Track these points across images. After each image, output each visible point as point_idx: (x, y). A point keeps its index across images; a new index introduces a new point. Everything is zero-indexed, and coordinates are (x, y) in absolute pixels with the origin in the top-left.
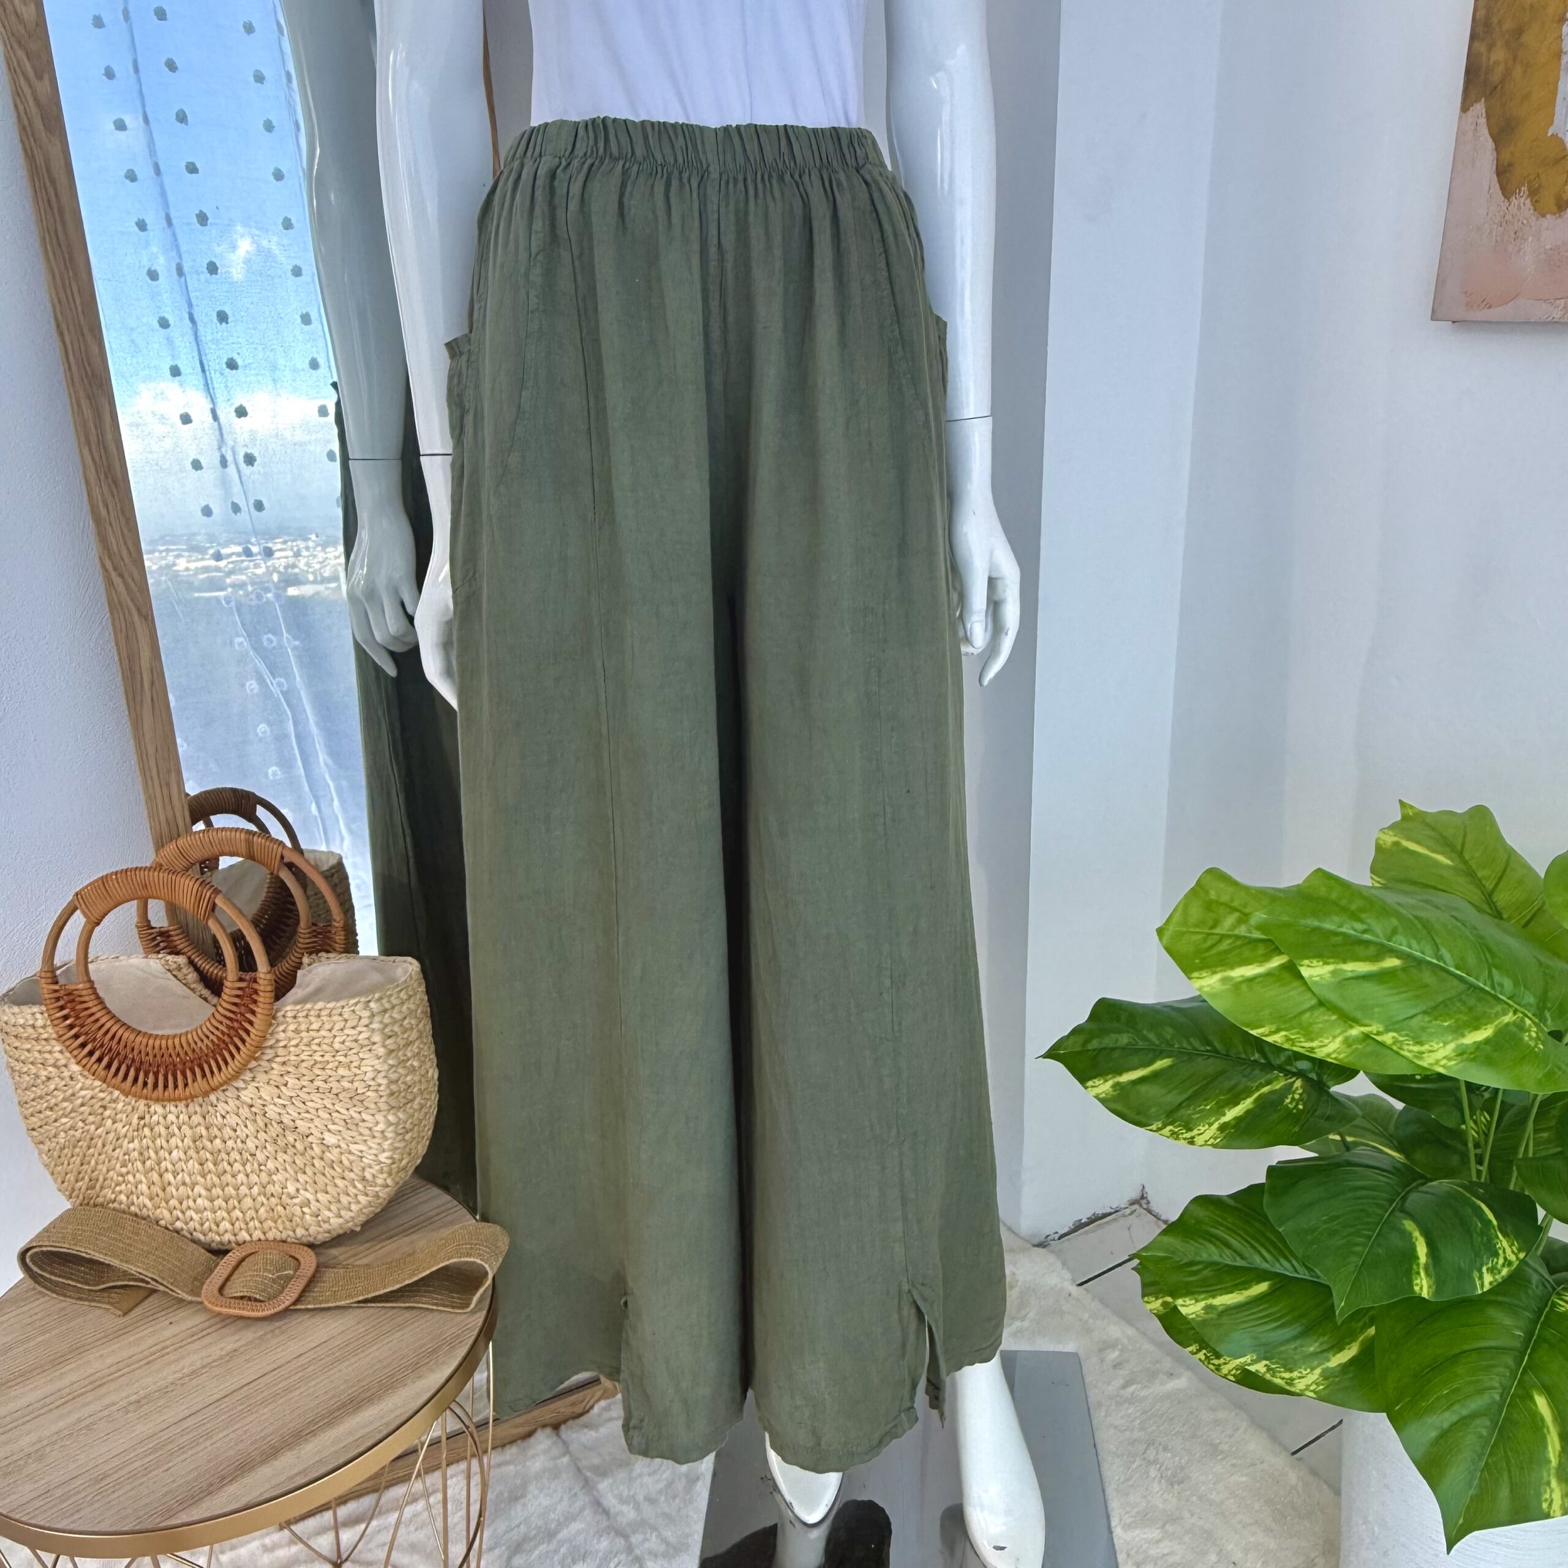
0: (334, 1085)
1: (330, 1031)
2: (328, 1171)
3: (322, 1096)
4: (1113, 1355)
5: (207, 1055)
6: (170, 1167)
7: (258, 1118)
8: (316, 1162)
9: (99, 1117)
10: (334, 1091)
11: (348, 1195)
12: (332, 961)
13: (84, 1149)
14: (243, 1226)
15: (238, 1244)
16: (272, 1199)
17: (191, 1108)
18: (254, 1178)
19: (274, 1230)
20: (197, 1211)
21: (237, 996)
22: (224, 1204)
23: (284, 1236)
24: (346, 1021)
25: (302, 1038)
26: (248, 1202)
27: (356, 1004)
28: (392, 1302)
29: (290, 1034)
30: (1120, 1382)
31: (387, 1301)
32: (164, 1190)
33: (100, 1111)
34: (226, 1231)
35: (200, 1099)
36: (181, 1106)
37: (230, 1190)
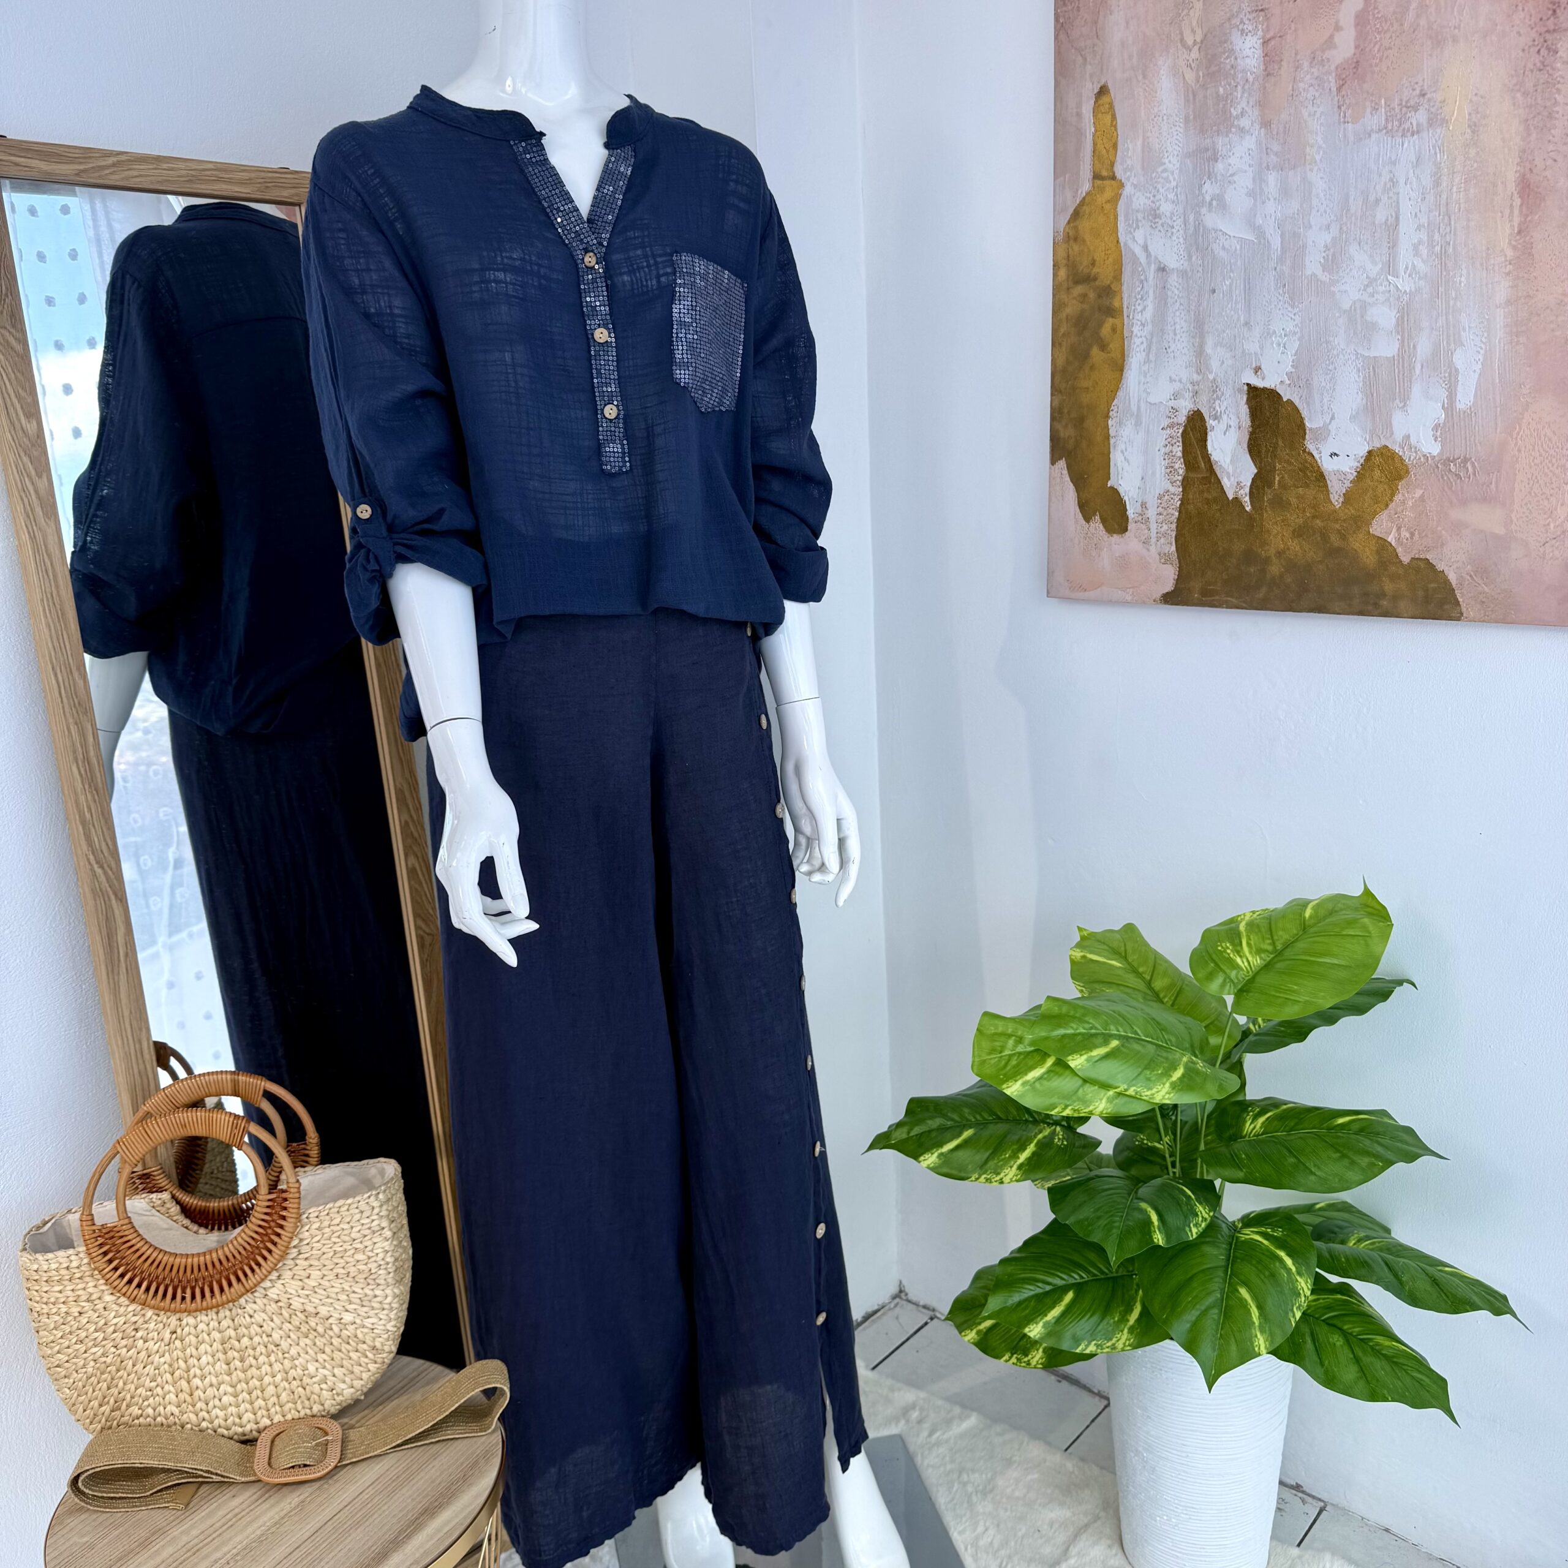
0: (352, 1270)
1: (348, 1223)
2: (344, 1347)
3: (341, 1281)
4: (915, 1415)
5: (241, 1262)
6: (198, 1372)
7: (284, 1312)
8: (336, 1341)
9: (132, 1339)
10: (352, 1275)
11: (360, 1365)
12: (308, 1174)
13: (114, 1373)
14: (265, 1413)
15: (259, 1432)
16: (294, 1382)
17: (221, 1315)
18: (277, 1367)
19: (293, 1411)
20: (224, 1408)
21: (268, 1207)
22: (248, 1396)
23: (302, 1414)
24: (362, 1212)
25: (323, 1234)
26: (271, 1390)
27: (369, 1197)
28: (421, 1441)
29: (313, 1232)
30: (925, 1433)
31: (417, 1441)
32: (191, 1395)
33: (133, 1333)
34: (249, 1421)
35: (231, 1304)
36: (212, 1314)
37: (255, 1382)
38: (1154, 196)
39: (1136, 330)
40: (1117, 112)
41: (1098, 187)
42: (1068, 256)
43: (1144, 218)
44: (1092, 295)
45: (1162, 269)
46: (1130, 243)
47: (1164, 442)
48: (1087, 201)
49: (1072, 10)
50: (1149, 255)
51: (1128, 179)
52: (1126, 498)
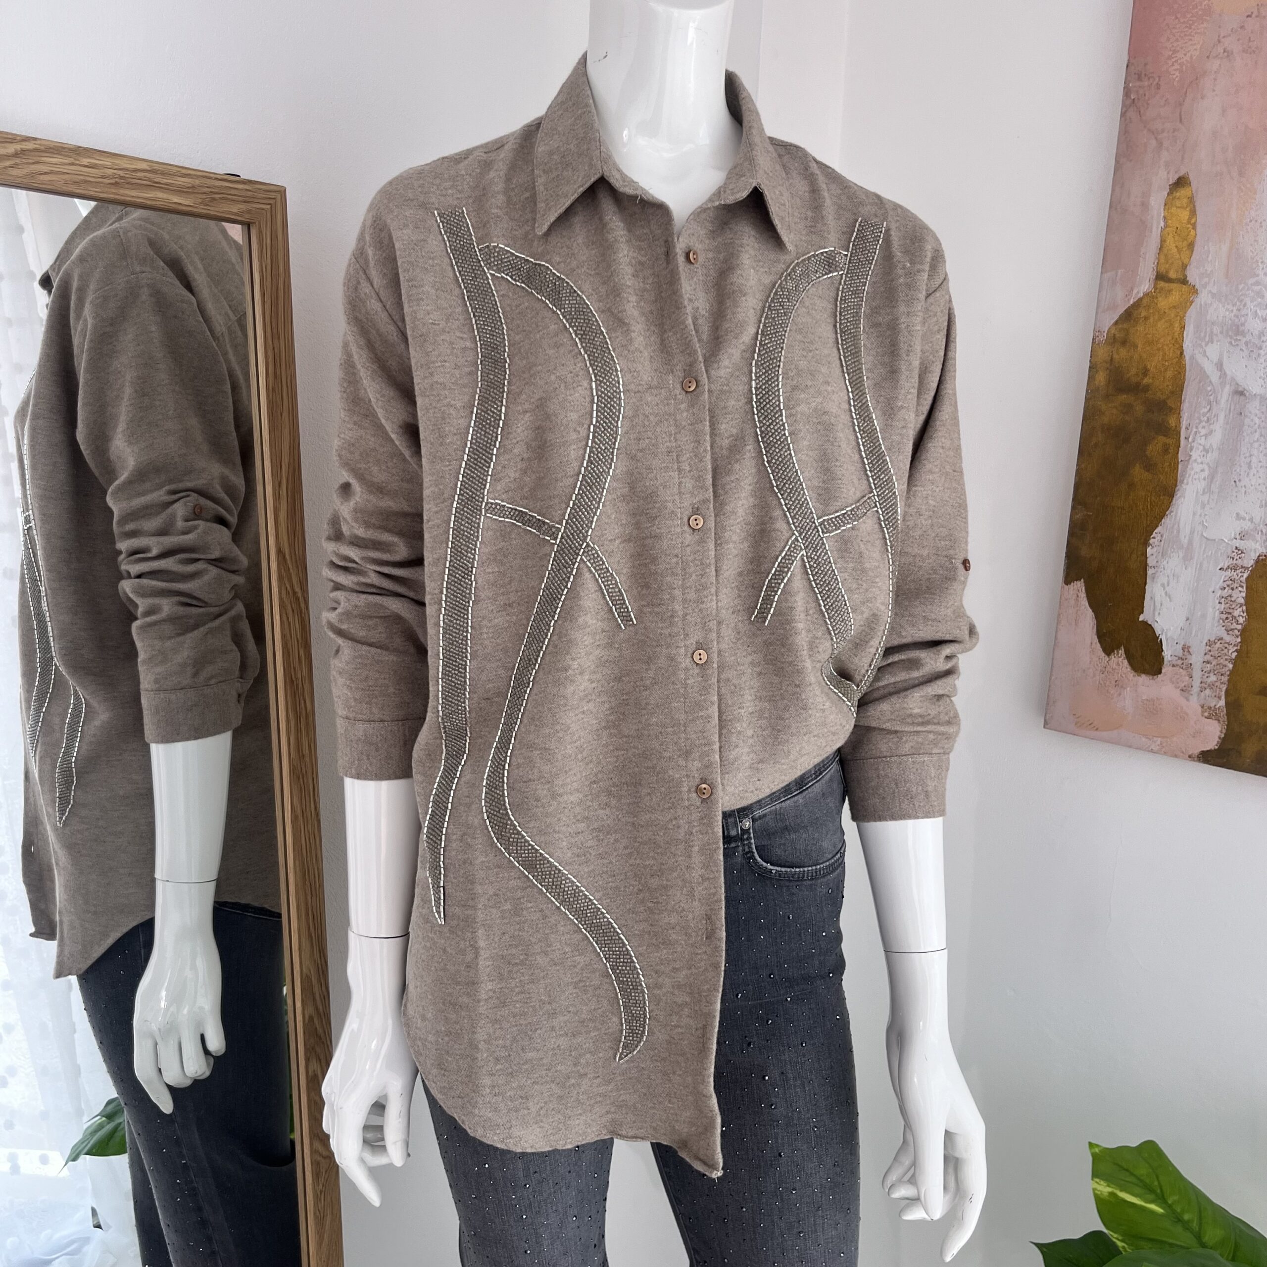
38: (1239, 310)
39: (1195, 455)
40: (1197, 209)
41: (1162, 289)
42: (1112, 359)
43: (1221, 333)
44: (1139, 409)
45: (1242, 393)
46: (1199, 358)
47: (1221, 584)
48: (1145, 301)
49: (1150, 86)
50: (1223, 375)
51: (1205, 286)
52: (1163, 638)
